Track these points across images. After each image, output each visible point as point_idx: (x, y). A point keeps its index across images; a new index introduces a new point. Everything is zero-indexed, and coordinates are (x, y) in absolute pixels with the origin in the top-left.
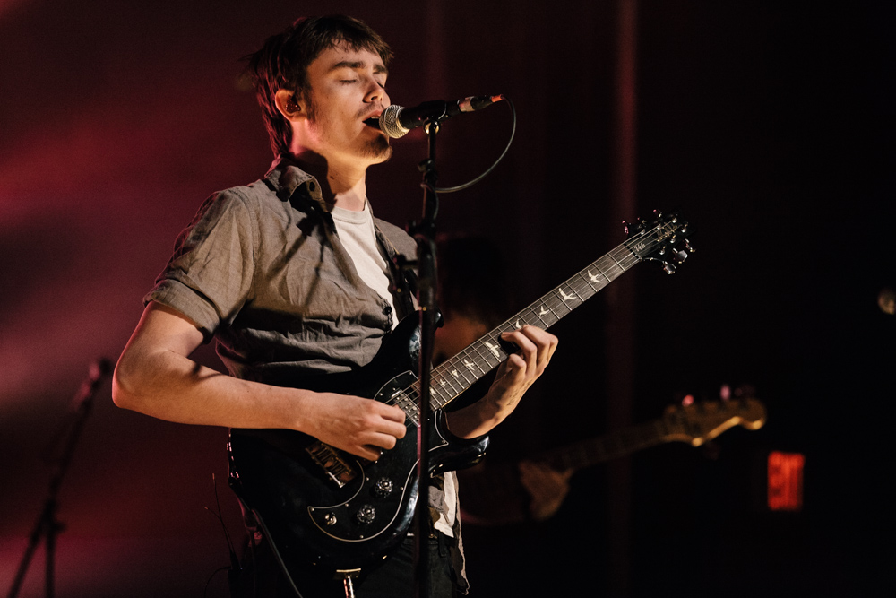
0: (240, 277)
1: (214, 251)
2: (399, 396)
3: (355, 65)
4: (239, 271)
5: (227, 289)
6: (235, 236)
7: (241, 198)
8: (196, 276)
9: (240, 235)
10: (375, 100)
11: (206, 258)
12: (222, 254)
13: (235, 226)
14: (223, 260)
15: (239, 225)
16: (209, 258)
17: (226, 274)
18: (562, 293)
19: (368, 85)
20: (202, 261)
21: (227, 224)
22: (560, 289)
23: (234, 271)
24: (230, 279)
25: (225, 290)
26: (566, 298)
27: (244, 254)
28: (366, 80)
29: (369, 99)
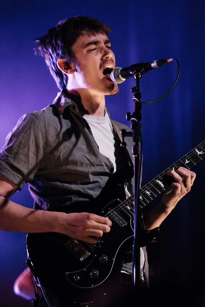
0: (35, 158)
1: (21, 145)
2: (112, 212)
3: (96, 43)
4: (35, 155)
5: (28, 164)
6: (32, 137)
7: (36, 118)
8: (12, 159)
9: (35, 136)
10: (108, 59)
11: (18, 149)
12: (25, 147)
13: (32, 133)
14: (26, 150)
15: (34, 131)
16: (19, 149)
17: (27, 156)
18: (197, 151)
19: (103, 51)
20: (16, 151)
21: (28, 132)
22: (196, 149)
23: (32, 155)
24: (30, 159)
25: (27, 165)
26: (199, 153)
27: (37, 146)
28: (102, 49)
29: (104, 58)
